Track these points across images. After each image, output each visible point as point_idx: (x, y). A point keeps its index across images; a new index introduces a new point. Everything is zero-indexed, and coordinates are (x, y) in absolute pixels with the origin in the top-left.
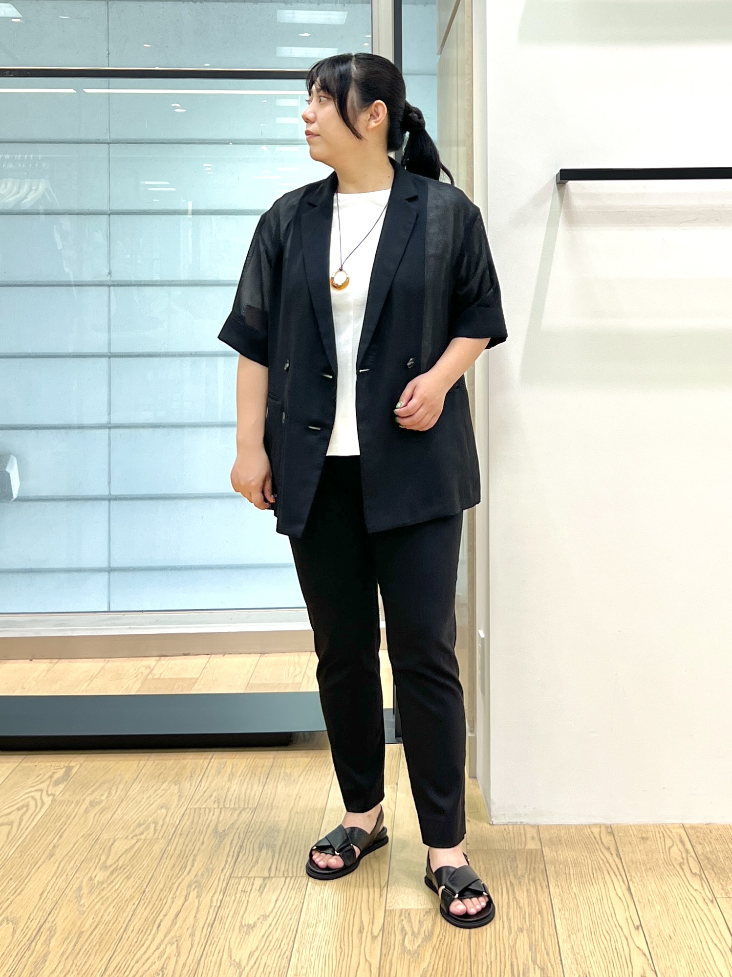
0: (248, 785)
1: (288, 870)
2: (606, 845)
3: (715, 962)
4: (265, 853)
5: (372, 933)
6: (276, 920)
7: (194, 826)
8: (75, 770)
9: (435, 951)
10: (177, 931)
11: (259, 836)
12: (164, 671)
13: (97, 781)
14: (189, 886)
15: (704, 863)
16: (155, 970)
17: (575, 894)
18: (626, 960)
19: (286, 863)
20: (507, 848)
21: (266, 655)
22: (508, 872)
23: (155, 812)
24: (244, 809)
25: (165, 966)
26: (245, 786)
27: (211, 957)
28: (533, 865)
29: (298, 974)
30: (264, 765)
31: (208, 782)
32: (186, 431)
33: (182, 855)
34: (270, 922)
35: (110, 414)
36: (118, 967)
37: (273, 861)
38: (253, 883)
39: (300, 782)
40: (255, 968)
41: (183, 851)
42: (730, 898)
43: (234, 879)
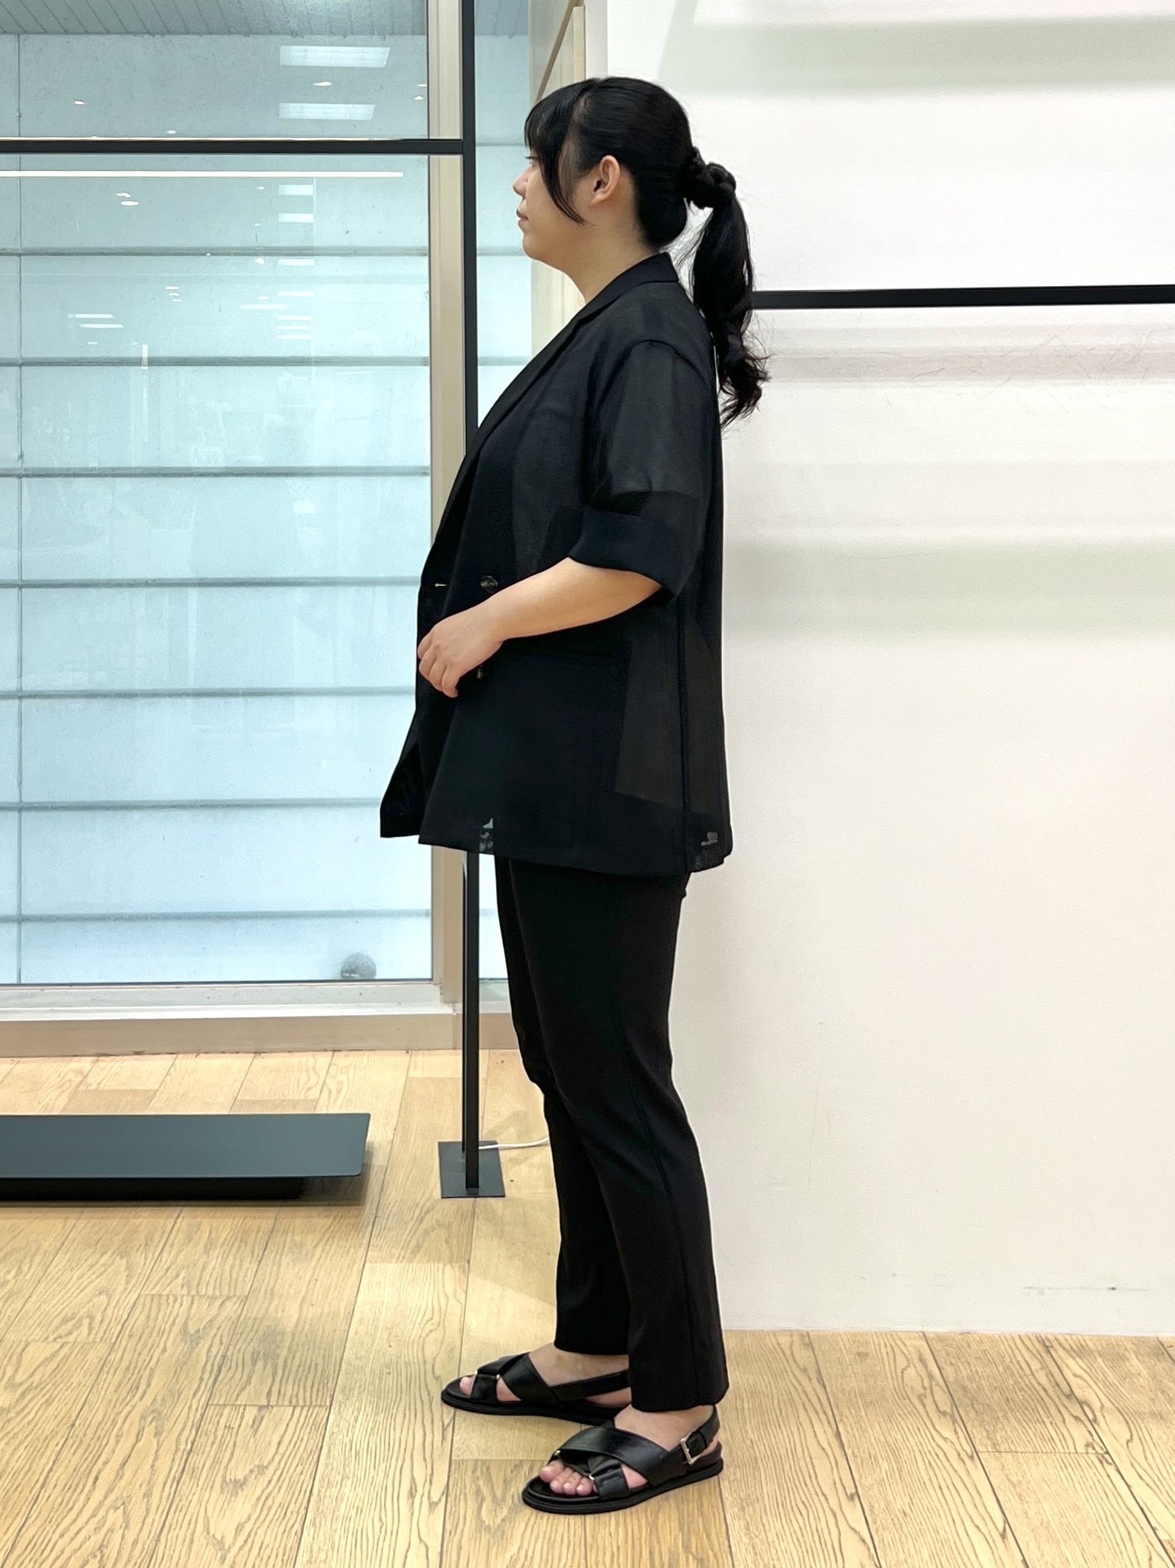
0: (235, 1260)
1: (297, 1395)
2: (802, 1367)
3: (977, 1556)
4: (262, 1367)
5: (429, 1497)
6: (278, 1473)
7: (151, 1324)
9: (529, 1528)
10: (124, 1488)
11: (252, 1340)
12: (103, 1079)
14: (143, 1418)
15: (958, 1395)
16: (89, 1550)
17: (752, 1441)
18: (834, 1549)
19: (294, 1384)
21: (263, 1055)
23: (90, 1300)
24: (228, 1298)
25: (105, 1544)
26: (230, 1261)
27: (177, 1530)
29: (313, 1560)
30: (259, 1228)
31: (172, 1254)
32: (140, 702)
33: (132, 1368)
34: (269, 1478)
35: (20, 676)
36: (33, 1543)
37: (274, 1381)
38: (243, 1414)
39: (316, 1257)
40: (246, 1548)
41: (134, 1361)
42: (999, 1452)
43: (213, 1407)
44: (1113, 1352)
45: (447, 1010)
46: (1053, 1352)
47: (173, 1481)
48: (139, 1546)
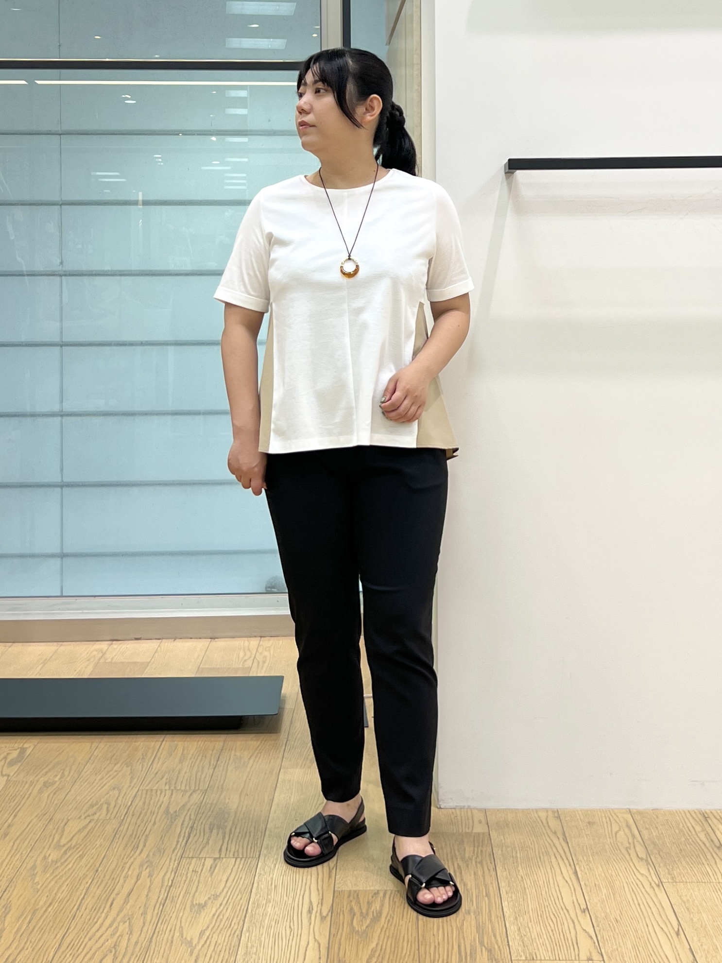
0: (199, 768)
1: (238, 851)
2: (553, 831)
3: (661, 946)
4: (216, 834)
5: (321, 913)
6: (226, 899)
7: (146, 807)
8: (28, 752)
9: (383, 933)
10: (129, 909)
11: (209, 817)
12: (115, 656)
13: (51, 762)
14: (141, 865)
15: (651, 848)
16: (108, 948)
17: (522, 877)
19: (236, 844)
20: (455, 832)
21: (216, 640)
22: (455, 854)
23: (108, 794)
24: (194, 791)
25: (118, 943)
26: (196, 768)
27: (163, 935)
28: (480, 849)
29: (248, 953)
30: (214, 747)
31: (159, 764)
32: (137, 419)
33: (133, 836)
34: (221, 902)
35: (62, 402)
36: (72, 944)
37: (223, 842)
38: (204, 863)
39: (250, 765)
40: (206, 946)
41: (135, 830)
42: (676, 882)
43: (185, 859)
46: (709, 821)
47: (160, 904)
48: (139, 944)
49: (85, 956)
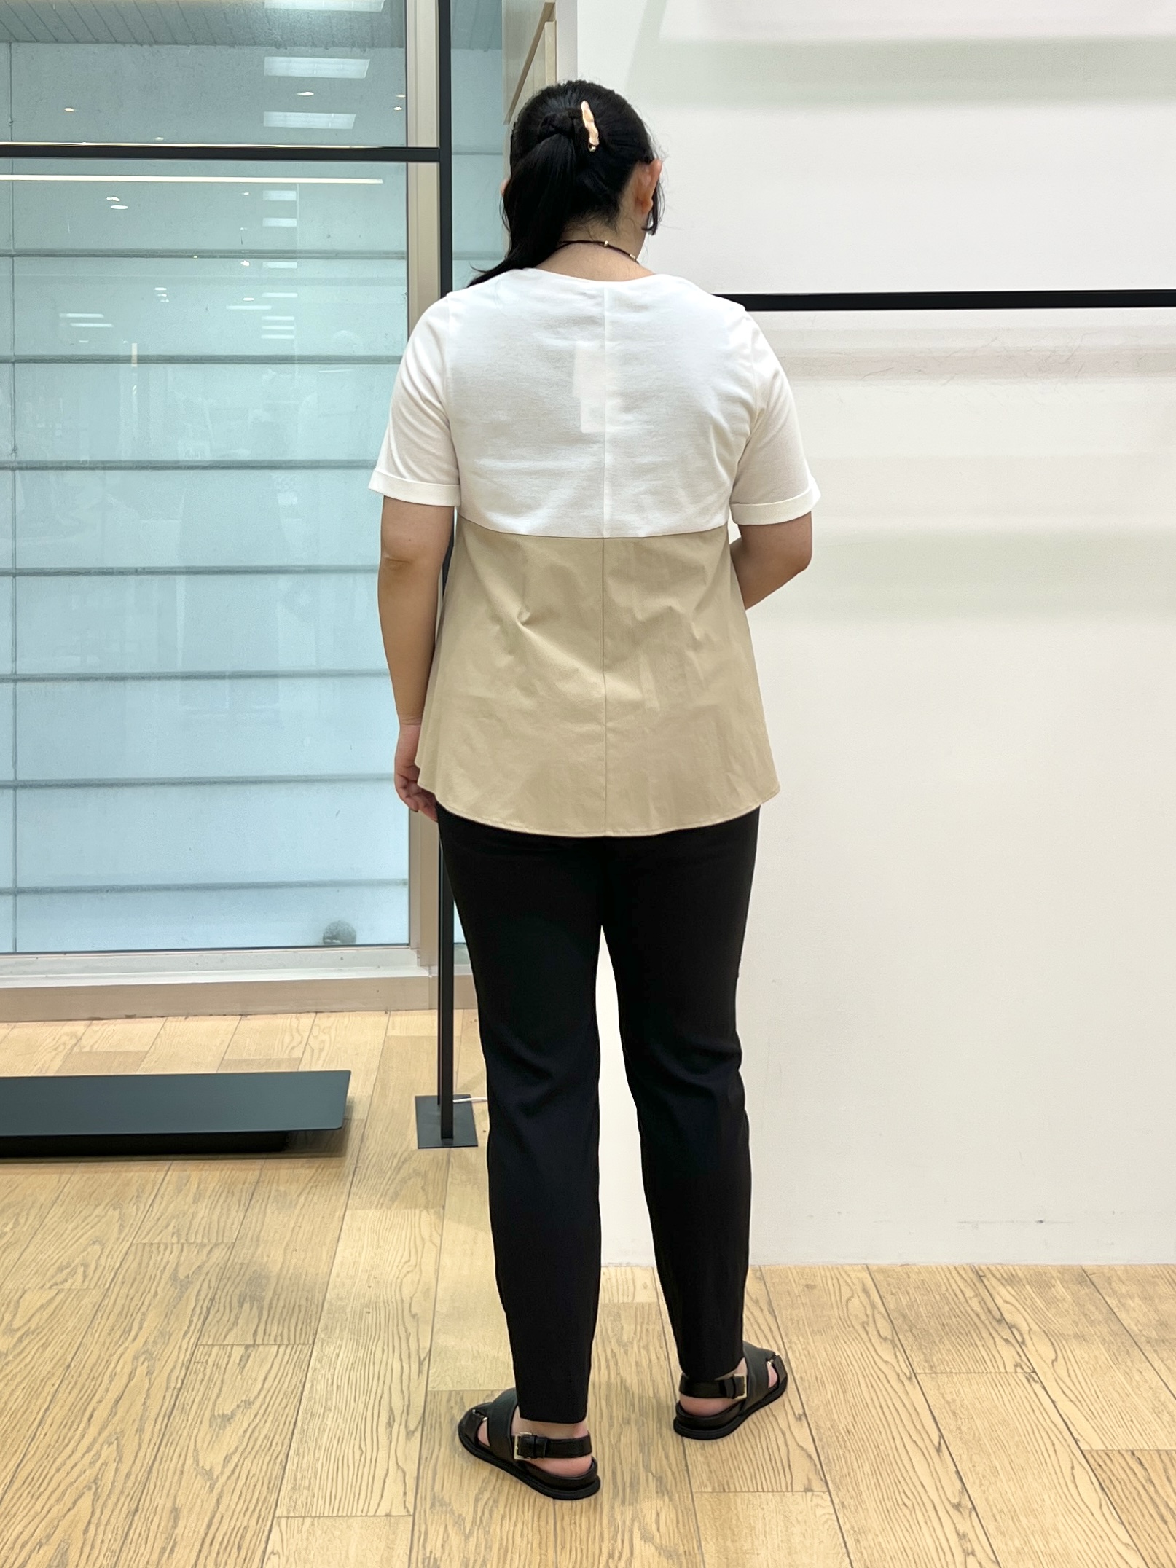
0: (222, 1209)
1: (281, 1335)
2: (754, 1297)
3: (914, 1468)
4: (248, 1310)
5: (406, 1426)
6: (264, 1407)
7: (143, 1271)
10: (118, 1424)
11: (238, 1284)
12: (96, 1042)
14: (136, 1358)
15: (899, 1322)
16: (85, 1483)
18: (783, 1465)
19: (279, 1324)
20: (607, 1301)
21: (249, 1017)
23: (84, 1250)
24: (216, 1245)
25: (100, 1476)
26: (218, 1210)
27: (168, 1463)
28: (645, 1326)
29: (297, 1487)
30: (246, 1178)
31: (163, 1205)
32: (130, 685)
33: (124, 1312)
34: (256, 1412)
35: (15, 660)
36: (30, 1478)
37: (259, 1322)
38: (230, 1353)
39: (300, 1204)
40: (234, 1478)
41: (126, 1307)
42: (936, 1373)
43: (202, 1347)
44: (1040, 1280)
45: (424, 973)
46: (985, 1282)
47: (164, 1416)
48: (132, 1478)
49: (51, 1495)
